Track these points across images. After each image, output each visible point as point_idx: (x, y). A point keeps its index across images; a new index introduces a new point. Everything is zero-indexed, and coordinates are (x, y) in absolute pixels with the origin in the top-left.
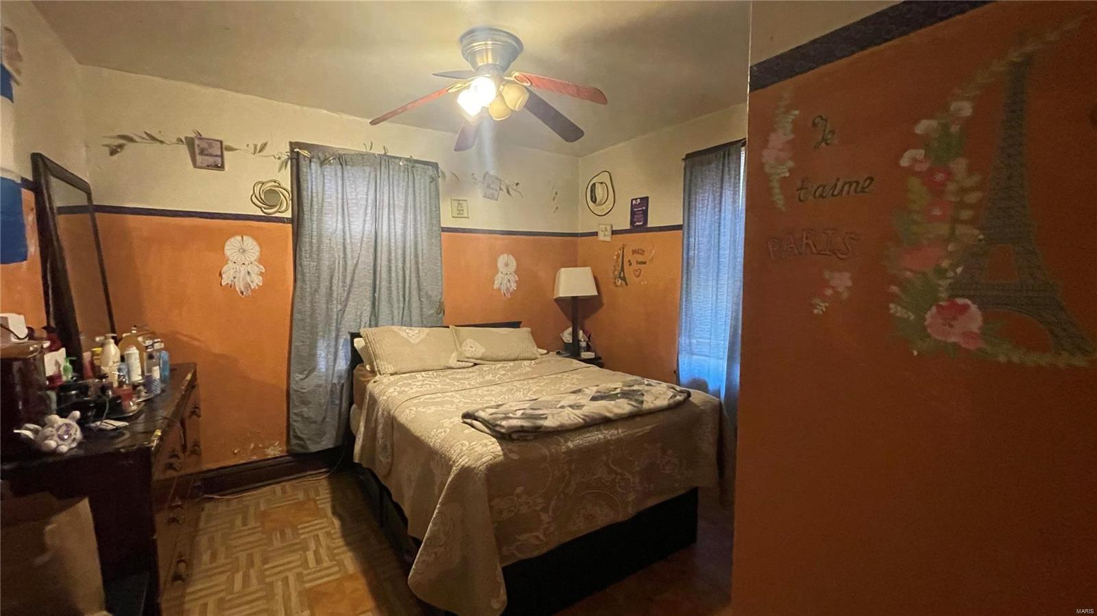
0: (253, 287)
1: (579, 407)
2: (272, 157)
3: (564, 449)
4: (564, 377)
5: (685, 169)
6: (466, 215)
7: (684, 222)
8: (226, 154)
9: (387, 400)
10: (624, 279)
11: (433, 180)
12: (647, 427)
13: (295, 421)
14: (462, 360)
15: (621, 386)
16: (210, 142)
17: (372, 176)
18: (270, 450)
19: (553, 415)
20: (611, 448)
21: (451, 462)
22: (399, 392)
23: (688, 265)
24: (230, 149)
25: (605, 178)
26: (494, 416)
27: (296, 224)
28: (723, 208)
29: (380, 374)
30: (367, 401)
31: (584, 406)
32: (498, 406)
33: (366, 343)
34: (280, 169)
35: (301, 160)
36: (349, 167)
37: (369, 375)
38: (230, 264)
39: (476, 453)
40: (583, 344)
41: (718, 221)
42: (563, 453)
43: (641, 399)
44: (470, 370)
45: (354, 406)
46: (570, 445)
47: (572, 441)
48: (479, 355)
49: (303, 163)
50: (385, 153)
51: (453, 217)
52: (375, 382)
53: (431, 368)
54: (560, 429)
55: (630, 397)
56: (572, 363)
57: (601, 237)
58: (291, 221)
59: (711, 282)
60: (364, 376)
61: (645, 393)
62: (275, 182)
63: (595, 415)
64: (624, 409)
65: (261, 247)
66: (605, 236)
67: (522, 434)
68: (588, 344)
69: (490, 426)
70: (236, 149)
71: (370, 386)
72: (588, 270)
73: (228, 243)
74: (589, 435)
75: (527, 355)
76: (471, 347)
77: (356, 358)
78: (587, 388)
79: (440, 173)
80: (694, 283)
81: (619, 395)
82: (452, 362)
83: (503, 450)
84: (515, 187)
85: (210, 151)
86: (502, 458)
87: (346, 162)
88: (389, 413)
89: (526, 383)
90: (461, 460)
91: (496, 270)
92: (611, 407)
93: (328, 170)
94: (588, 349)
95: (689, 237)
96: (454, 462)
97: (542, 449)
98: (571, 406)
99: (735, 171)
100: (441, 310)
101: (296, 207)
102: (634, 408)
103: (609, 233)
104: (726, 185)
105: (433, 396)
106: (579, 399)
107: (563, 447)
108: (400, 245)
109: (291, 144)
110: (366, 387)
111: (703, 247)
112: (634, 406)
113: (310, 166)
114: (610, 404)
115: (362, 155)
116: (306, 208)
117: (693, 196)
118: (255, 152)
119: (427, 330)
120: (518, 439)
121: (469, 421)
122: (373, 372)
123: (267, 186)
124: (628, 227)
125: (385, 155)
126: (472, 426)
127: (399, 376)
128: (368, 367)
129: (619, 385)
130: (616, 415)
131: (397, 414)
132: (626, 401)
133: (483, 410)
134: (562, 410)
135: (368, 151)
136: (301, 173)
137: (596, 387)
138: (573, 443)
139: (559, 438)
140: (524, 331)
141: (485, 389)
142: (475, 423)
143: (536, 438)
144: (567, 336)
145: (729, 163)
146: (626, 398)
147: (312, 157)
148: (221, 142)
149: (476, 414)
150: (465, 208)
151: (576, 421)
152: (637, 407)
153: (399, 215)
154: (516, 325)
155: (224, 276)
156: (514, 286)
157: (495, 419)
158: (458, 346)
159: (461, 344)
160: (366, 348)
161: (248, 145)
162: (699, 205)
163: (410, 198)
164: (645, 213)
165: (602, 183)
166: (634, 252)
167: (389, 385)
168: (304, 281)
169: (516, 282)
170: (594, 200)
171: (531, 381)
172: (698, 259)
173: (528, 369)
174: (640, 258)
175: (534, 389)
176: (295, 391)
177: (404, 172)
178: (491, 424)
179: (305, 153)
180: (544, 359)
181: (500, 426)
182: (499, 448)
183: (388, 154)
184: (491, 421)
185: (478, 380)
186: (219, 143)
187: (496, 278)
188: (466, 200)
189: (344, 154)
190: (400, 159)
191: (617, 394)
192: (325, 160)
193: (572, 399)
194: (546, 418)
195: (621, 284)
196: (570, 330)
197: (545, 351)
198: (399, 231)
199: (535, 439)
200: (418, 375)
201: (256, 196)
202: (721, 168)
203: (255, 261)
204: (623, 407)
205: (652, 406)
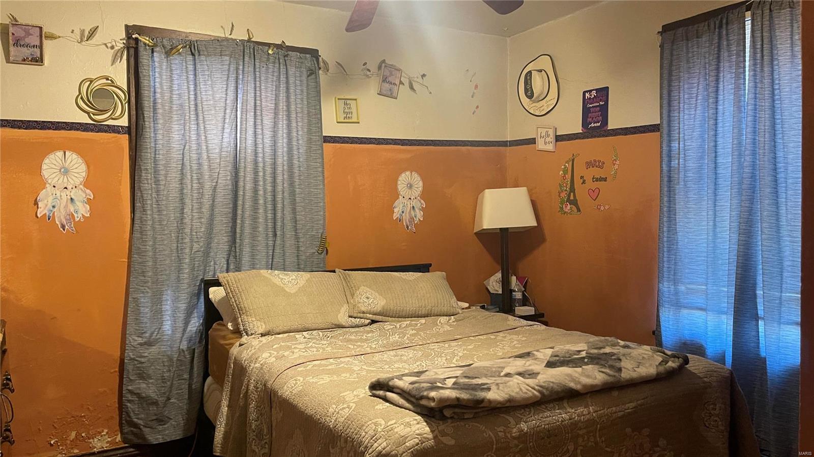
0: (77, 219)
1: (533, 375)
2: (104, 46)
3: (515, 432)
4: (499, 338)
5: (662, 46)
6: (354, 120)
7: (662, 122)
8: (47, 44)
9: (262, 368)
10: (574, 203)
11: (312, 73)
12: (628, 404)
13: (129, 401)
14: (355, 315)
15: (586, 348)
16: (27, 29)
17: (232, 69)
18: (96, 440)
19: (497, 384)
20: (581, 432)
21: (362, 448)
22: (277, 358)
23: (670, 181)
24: (51, 37)
25: (546, 63)
26: (416, 385)
27: (133, 134)
28: (721, 97)
29: (247, 334)
30: (231, 371)
31: (538, 373)
32: (419, 374)
33: (227, 294)
34: (113, 62)
35: (141, 49)
36: (203, 58)
37: (231, 336)
38: (49, 188)
39: (397, 435)
40: (518, 295)
41: (714, 116)
42: (514, 438)
43: (617, 365)
44: (367, 328)
45: (209, 380)
46: (524, 426)
47: (526, 422)
48: (378, 308)
49: (144, 55)
50: (250, 38)
51: (338, 122)
52: (241, 345)
53: (314, 326)
54: (508, 405)
55: (603, 362)
56: (507, 319)
57: (541, 145)
58: (128, 130)
59: (704, 203)
60: (224, 338)
61: (621, 357)
62: (107, 79)
63: (555, 386)
64: (596, 378)
65: (88, 167)
66: (545, 144)
67: (457, 410)
68: (524, 295)
69: (412, 399)
70: (59, 37)
71: (235, 351)
72: (523, 191)
73: (46, 161)
74: (548, 413)
75: (445, 309)
76: (368, 298)
77: (212, 314)
78: (538, 351)
79: (322, 64)
80: (679, 206)
81: (586, 360)
82: (343, 318)
83: (432, 431)
84: (420, 80)
85: (27, 40)
86: (432, 442)
87: (199, 52)
88: (265, 385)
89: (447, 345)
90: (376, 445)
91: (396, 195)
92: (577, 375)
93: (176, 60)
94: (525, 302)
95: (670, 141)
96: (366, 447)
97: (485, 431)
98: (520, 374)
99: (738, 45)
100: (324, 249)
101: (134, 112)
102: (609, 378)
103: (551, 138)
104: (725, 65)
105: (323, 362)
106: (530, 365)
107: (515, 430)
108: (269, 161)
109: (127, 27)
110: (228, 352)
111: (692, 154)
112: (609, 375)
113: (153, 56)
114: (576, 372)
115: (218, 40)
116: (148, 113)
117: (675, 84)
118: (82, 41)
119: (306, 276)
120: (452, 418)
121: (381, 393)
122: (238, 333)
123: (95, 85)
124: (579, 129)
125: (249, 41)
126: (386, 400)
127: (273, 337)
128: (230, 326)
129: (582, 346)
130: (585, 386)
131: (276, 386)
132: (596, 367)
133: (400, 377)
134: (507, 379)
135: (227, 35)
136: (140, 65)
137: (552, 350)
138: (528, 424)
139: (507, 417)
140: (436, 278)
141: (392, 353)
142: (390, 395)
143: (475, 417)
144: (494, 284)
145: (727, 35)
146: (597, 364)
147: (155, 45)
148: (41, 28)
149: (391, 383)
150: (354, 110)
151: (530, 394)
152: (615, 376)
153: (268, 121)
154: (424, 268)
155: (40, 204)
156: (419, 215)
157: (418, 389)
158: (349, 297)
159: (353, 295)
160: (226, 300)
161: (73, 31)
162: (684, 96)
163: (282, 96)
164: (604, 110)
165: (540, 71)
166: (589, 165)
167: (262, 349)
168: (144, 211)
169: (422, 209)
170: (529, 93)
171: (454, 344)
172: (685, 171)
173: (447, 328)
174: (598, 172)
175: (460, 354)
176: (131, 359)
177: (274, 63)
178: (414, 397)
179: (144, 39)
180: (467, 315)
181: (428, 398)
182: (427, 429)
183: (253, 40)
184: (414, 393)
185: (380, 342)
186: (38, 29)
187: (396, 204)
188: (356, 100)
189: (197, 41)
190: (269, 45)
191: (584, 358)
192: (172, 49)
193: (520, 365)
194: (489, 389)
195: (571, 208)
196: (499, 275)
197: (467, 305)
198: (268, 141)
199: (473, 418)
200: (298, 336)
201: (82, 98)
202: (716, 41)
203: (81, 184)
204: (592, 375)
205: (634, 375)
